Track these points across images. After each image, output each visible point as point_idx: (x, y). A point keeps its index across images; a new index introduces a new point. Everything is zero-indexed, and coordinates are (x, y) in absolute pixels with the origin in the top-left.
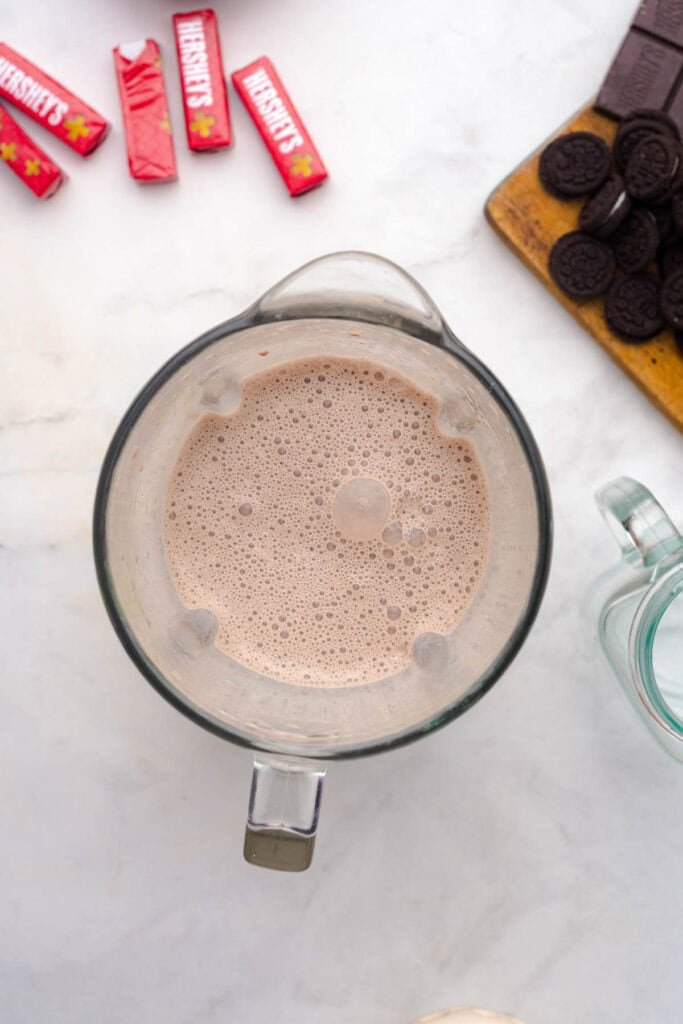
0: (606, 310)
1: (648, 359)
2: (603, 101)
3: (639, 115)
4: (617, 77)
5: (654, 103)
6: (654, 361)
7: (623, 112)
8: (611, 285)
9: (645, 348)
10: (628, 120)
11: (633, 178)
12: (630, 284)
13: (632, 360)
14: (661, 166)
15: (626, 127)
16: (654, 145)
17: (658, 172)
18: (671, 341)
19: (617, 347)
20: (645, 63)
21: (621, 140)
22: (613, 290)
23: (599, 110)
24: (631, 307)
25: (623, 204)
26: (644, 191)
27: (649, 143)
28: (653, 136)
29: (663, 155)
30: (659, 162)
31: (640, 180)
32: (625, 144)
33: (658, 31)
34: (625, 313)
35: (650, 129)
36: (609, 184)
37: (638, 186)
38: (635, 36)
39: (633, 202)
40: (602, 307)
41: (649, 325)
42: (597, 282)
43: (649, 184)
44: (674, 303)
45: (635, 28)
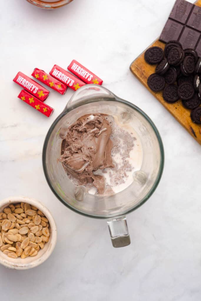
0: (163, 95)
1: (175, 108)
2: (161, 38)
3: (171, 42)
4: (165, 31)
5: (175, 38)
6: (176, 108)
7: (167, 41)
8: (164, 88)
9: (174, 105)
10: (168, 43)
11: (170, 59)
12: (169, 88)
13: (170, 108)
14: (177, 56)
15: (168, 45)
16: (175, 50)
17: (176, 57)
18: (181, 103)
19: (166, 104)
20: (172, 28)
21: (166, 48)
22: (165, 89)
23: (160, 40)
24: (170, 94)
25: (167, 66)
26: (172, 63)
27: (174, 49)
28: (175, 48)
29: (178, 53)
30: (177, 55)
31: (171, 59)
32: (168, 50)
33: (176, 19)
34: (168, 95)
35: (174, 46)
36: (163, 61)
37: (171, 61)
38: (170, 20)
39: (170, 66)
40: (162, 94)
41: (175, 98)
42: (160, 87)
43: (174, 61)
44: (181, 92)
45: (170, 18)
